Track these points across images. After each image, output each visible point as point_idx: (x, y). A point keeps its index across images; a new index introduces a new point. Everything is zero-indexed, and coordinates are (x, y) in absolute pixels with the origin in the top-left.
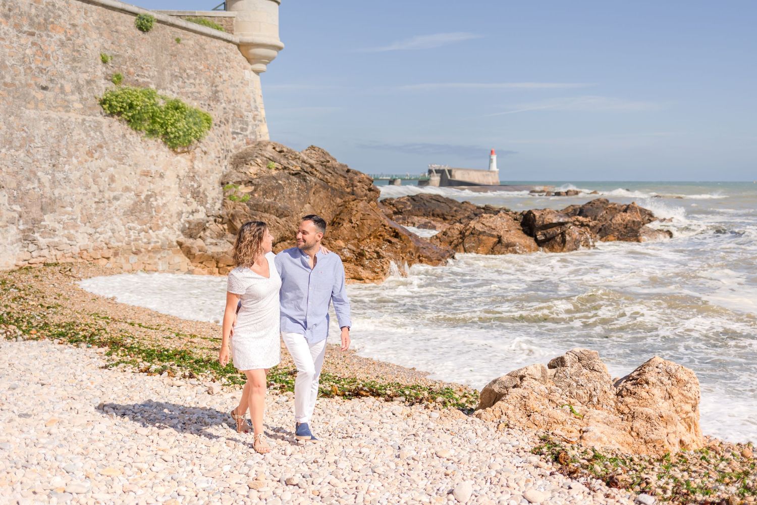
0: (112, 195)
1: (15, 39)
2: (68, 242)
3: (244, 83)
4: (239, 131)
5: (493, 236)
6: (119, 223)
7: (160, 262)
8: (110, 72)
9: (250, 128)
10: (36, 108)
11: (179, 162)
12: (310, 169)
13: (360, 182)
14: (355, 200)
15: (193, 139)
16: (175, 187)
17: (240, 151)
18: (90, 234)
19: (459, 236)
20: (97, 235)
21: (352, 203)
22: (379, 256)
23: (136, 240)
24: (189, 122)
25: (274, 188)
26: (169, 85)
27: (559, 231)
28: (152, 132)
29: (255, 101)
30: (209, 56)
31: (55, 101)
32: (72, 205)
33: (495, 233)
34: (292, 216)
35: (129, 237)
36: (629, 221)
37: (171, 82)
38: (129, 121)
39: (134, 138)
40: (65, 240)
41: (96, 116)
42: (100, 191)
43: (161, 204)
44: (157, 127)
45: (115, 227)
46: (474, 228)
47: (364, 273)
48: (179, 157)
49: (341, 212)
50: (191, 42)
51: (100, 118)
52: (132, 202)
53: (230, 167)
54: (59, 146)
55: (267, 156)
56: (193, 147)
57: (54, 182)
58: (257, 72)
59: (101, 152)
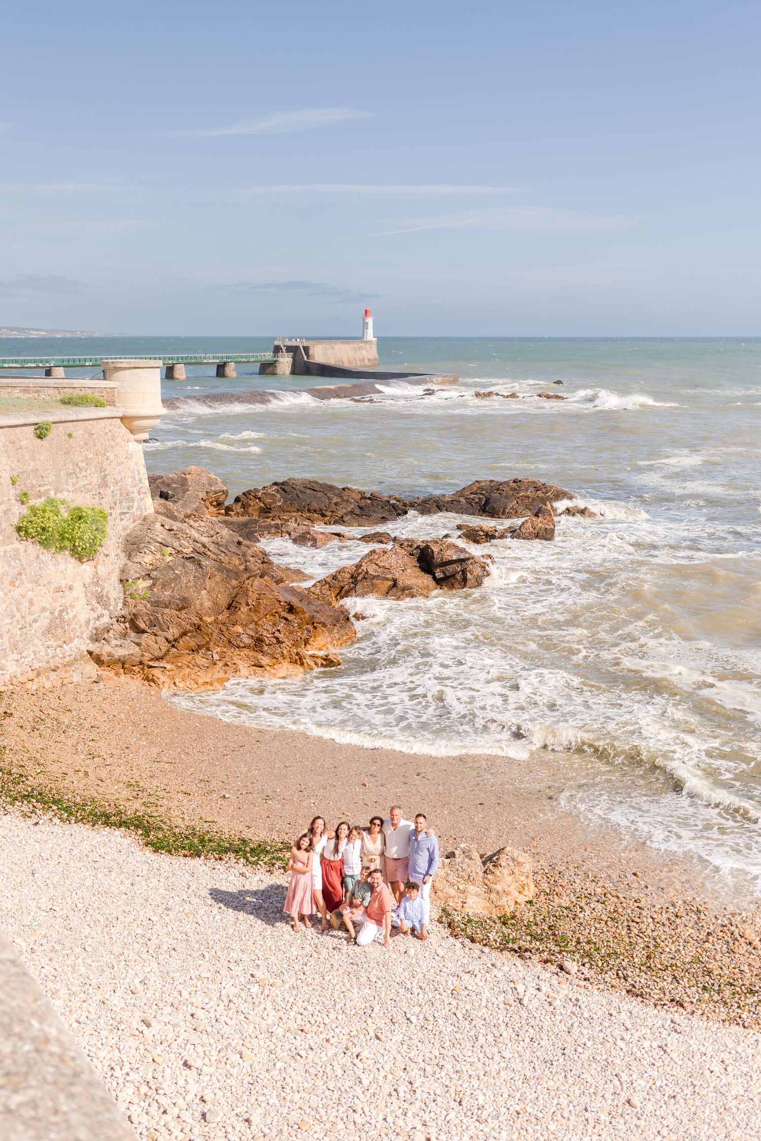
0: (32, 617)
3: (129, 456)
4: (126, 510)
5: (387, 579)
6: (39, 643)
7: (74, 674)
8: (19, 493)
11: (85, 570)
12: (202, 550)
13: (252, 556)
14: (250, 577)
15: (97, 546)
16: (82, 596)
17: (129, 532)
18: (17, 660)
19: (351, 580)
20: (23, 660)
21: (247, 582)
22: (279, 641)
23: (53, 657)
25: (171, 580)
27: (460, 569)
28: (61, 548)
33: (389, 575)
34: (191, 606)
35: (48, 655)
37: (67, 482)
38: (41, 543)
39: (46, 556)
41: (14, 544)
42: (23, 617)
43: (72, 617)
44: (66, 542)
45: (36, 649)
46: (366, 572)
47: (265, 660)
48: (84, 566)
49: (237, 594)
51: (17, 545)
52: (48, 621)
53: (124, 557)
55: (159, 540)
56: (97, 554)
59: (21, 579)
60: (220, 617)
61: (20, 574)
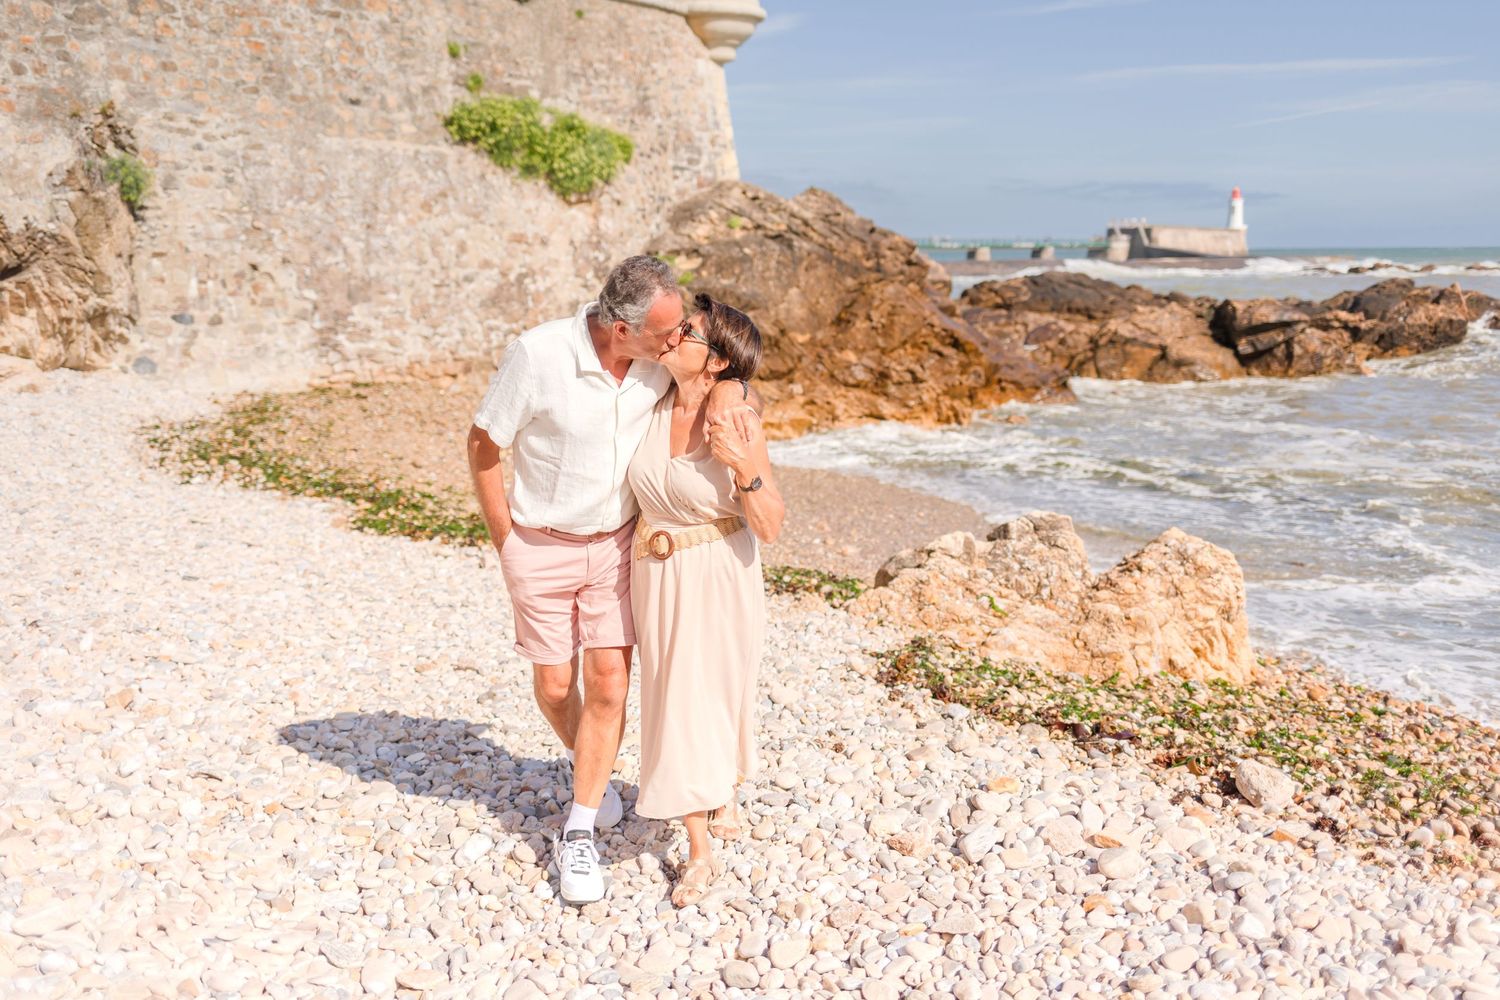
0: (462, 273)
1: (308, 24)
2: (391, 349)
3: (696, 81)
4: (684, 164)
5: (1151, 346)
6: (473, 319)
8: (462, 72)
9: (705, 160)
10: (341, 133)
11: (574, 218)
12: (802, 228)
13: (890, 249)
14: (881, 280)
15: (596, 179)
16: (566, 259)
17: (687, 198)
18: (426, 338)
19: (1088, 347)
20: (437, 339)
21: (874, 286)
22: (916, 380)
24: (591, 152)
25: (734, 261)
26: (562, 91)
27: (1281, 338)
28: (529, 170)
29: (715, 113)
30: (634, 38)
31: (371, 122)
32: (397, 290)
33: (1155, 341)
34: (767, 309)
35: (490, 342)
36: (1441, 320)
37: (567, 85)
38: (491, 152)
39: (499, 179)
40: (386, 346)
41: (436, 144)
42: (443, 268)
43: (542, 289)
44: (536, 160)
45: (466, 326)
46: (1115, 333)
47: (886, 408)
48: (574, 211)
49: (854, 302)
50: (603, 16)
51: (444, 148)
52: (494, 285)
53: (665, 226)
54: (376, 195)
55: (729, 206)
56: (597, 193)
57: (368, 254)
58: (720, 62)
59: (445, 206)
60: (820, 335)
61: (444, 195)
